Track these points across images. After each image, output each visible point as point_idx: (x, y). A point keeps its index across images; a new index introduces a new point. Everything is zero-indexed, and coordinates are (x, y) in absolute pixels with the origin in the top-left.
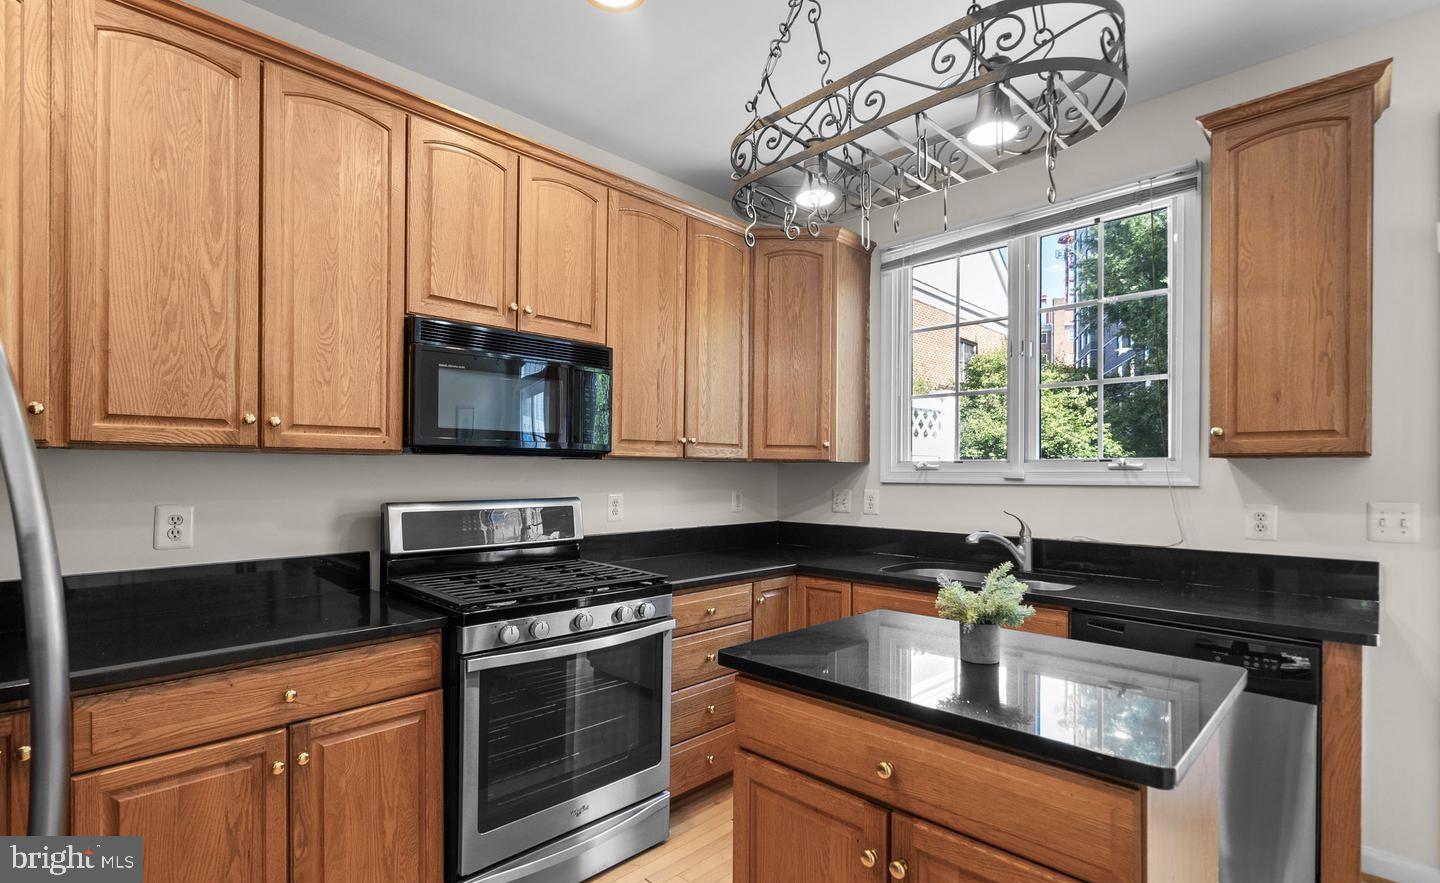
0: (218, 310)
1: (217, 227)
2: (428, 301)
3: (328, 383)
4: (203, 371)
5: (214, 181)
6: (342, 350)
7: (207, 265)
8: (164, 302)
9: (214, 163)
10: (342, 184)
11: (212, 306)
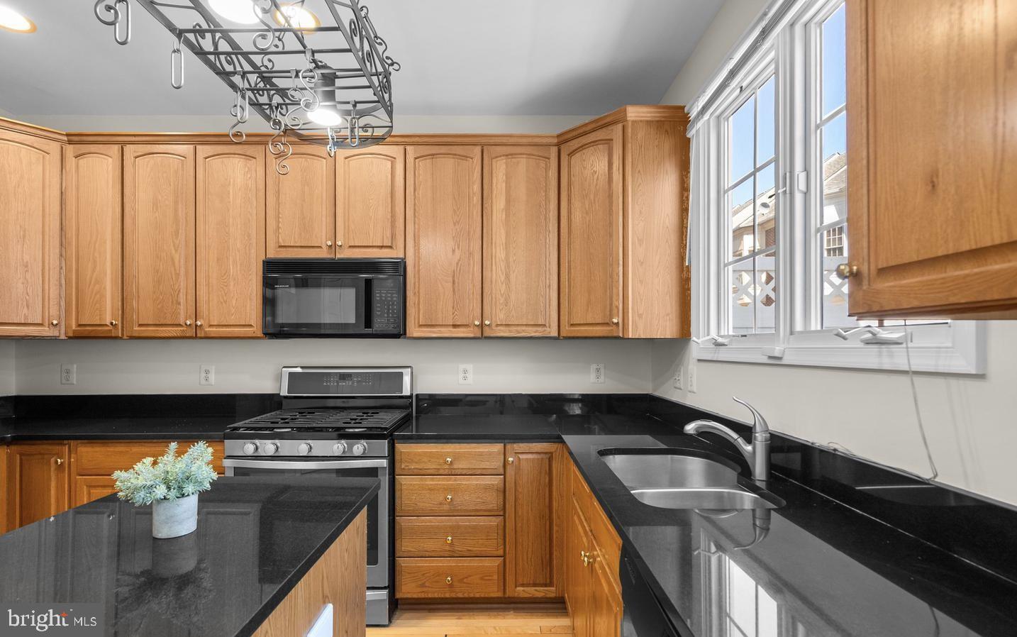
0: (178, 272)
1: (177, 233)
2: (278, 249)
3: (225, 302)
4: (172, 302)
5: (176, 210)
6: (232, 284)
7: (174, 252)
8: (157, 271)
9: (176, 203)
10: (231, 197)
11: (175, 270)
